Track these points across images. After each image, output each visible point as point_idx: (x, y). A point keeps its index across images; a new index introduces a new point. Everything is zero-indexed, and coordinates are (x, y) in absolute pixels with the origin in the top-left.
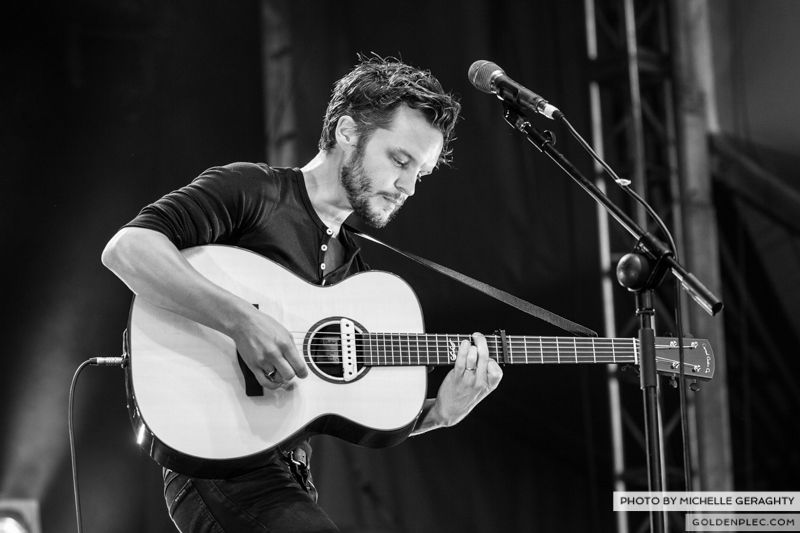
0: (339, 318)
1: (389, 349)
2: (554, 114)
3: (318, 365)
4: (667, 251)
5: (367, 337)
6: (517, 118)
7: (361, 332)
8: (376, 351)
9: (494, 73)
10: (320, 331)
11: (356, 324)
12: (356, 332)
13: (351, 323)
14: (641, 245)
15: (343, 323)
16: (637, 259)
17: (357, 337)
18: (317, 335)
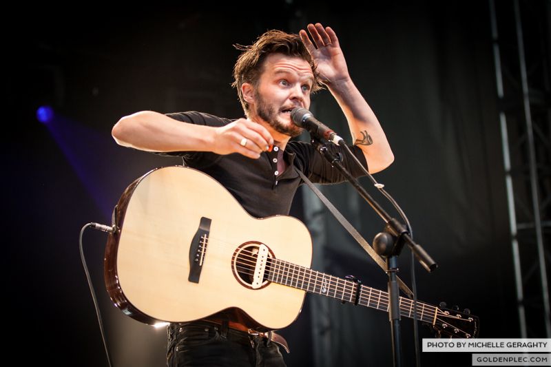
0: (260, 243)
1: (286, 273)
2: (339, 142)
3: (239, 273)
4: (404, 231)
5: (274, 262)
6: (318, 145)
7: (271, 257)
8: (277, 273)
9: (305, 115)
10: (245, 249)
11: (270, 250)
12: (268, 256)
13: (267, 250)
14: (389, 227)
15: (262, 247)
16: (385, 237)
17: (268, 260)
18: (242, 252)
